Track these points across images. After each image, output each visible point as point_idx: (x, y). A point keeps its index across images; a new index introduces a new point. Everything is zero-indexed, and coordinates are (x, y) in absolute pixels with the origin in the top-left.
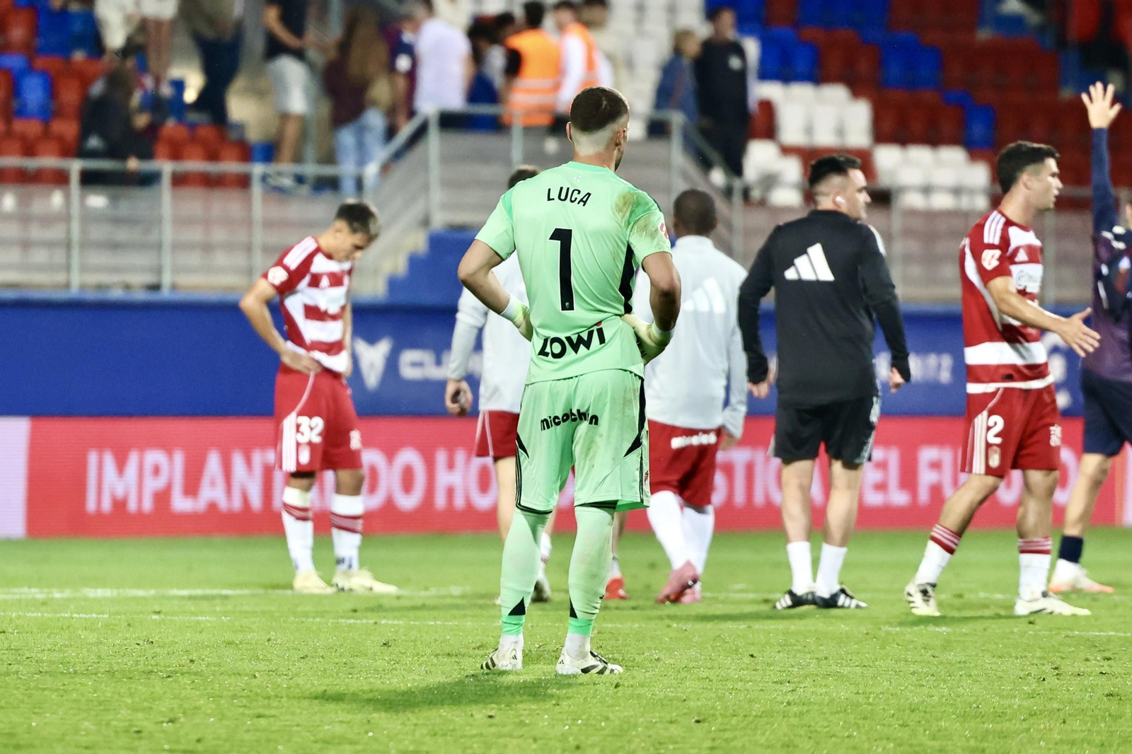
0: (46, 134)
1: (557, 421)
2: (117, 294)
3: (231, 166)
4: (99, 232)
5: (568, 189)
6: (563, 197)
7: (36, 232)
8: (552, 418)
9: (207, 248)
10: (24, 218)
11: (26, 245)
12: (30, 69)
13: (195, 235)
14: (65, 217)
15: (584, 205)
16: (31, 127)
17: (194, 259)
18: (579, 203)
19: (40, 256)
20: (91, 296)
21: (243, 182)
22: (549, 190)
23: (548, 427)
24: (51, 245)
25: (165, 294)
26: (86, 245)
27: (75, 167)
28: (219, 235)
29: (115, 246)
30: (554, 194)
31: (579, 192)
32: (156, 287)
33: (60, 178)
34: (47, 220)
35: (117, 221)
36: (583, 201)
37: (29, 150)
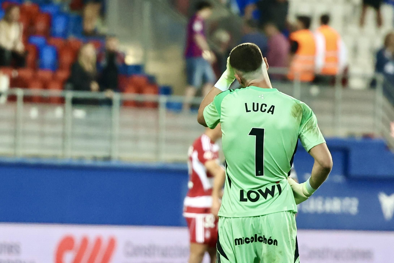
0: (54, 78)
1: (247, 240)
2: (88, 162)
3: (149, 97)
4: (80, 130)
5: (258, 104)
6: (256, 109)
7: (48, 129)
8: (244, 239)
9: (136, 139)
10: (41, 121)
11: (42, 135)
12: (47, 44)
13: (129, 132)
14: (63, 122)
15: (272, 114)
16: (46, 74)
17: (129, 144)
18: (268, 112)
19: (49, 141)
20: (75, 162)
21: (155, 105)
22: (246, 104)
23: (242, 244)
24: (55, 135)
25: (114, 163)
26: (74, 136)
27: (69, 95)
28: (142, 132)
29: (87, 137)
30: (250, 108)
31: (266, 106)
32: (108, 159)
33: (61, 101)
34: (54, 122)
35: (90, 124)
36: (271, 111)
37: (45, 86)
